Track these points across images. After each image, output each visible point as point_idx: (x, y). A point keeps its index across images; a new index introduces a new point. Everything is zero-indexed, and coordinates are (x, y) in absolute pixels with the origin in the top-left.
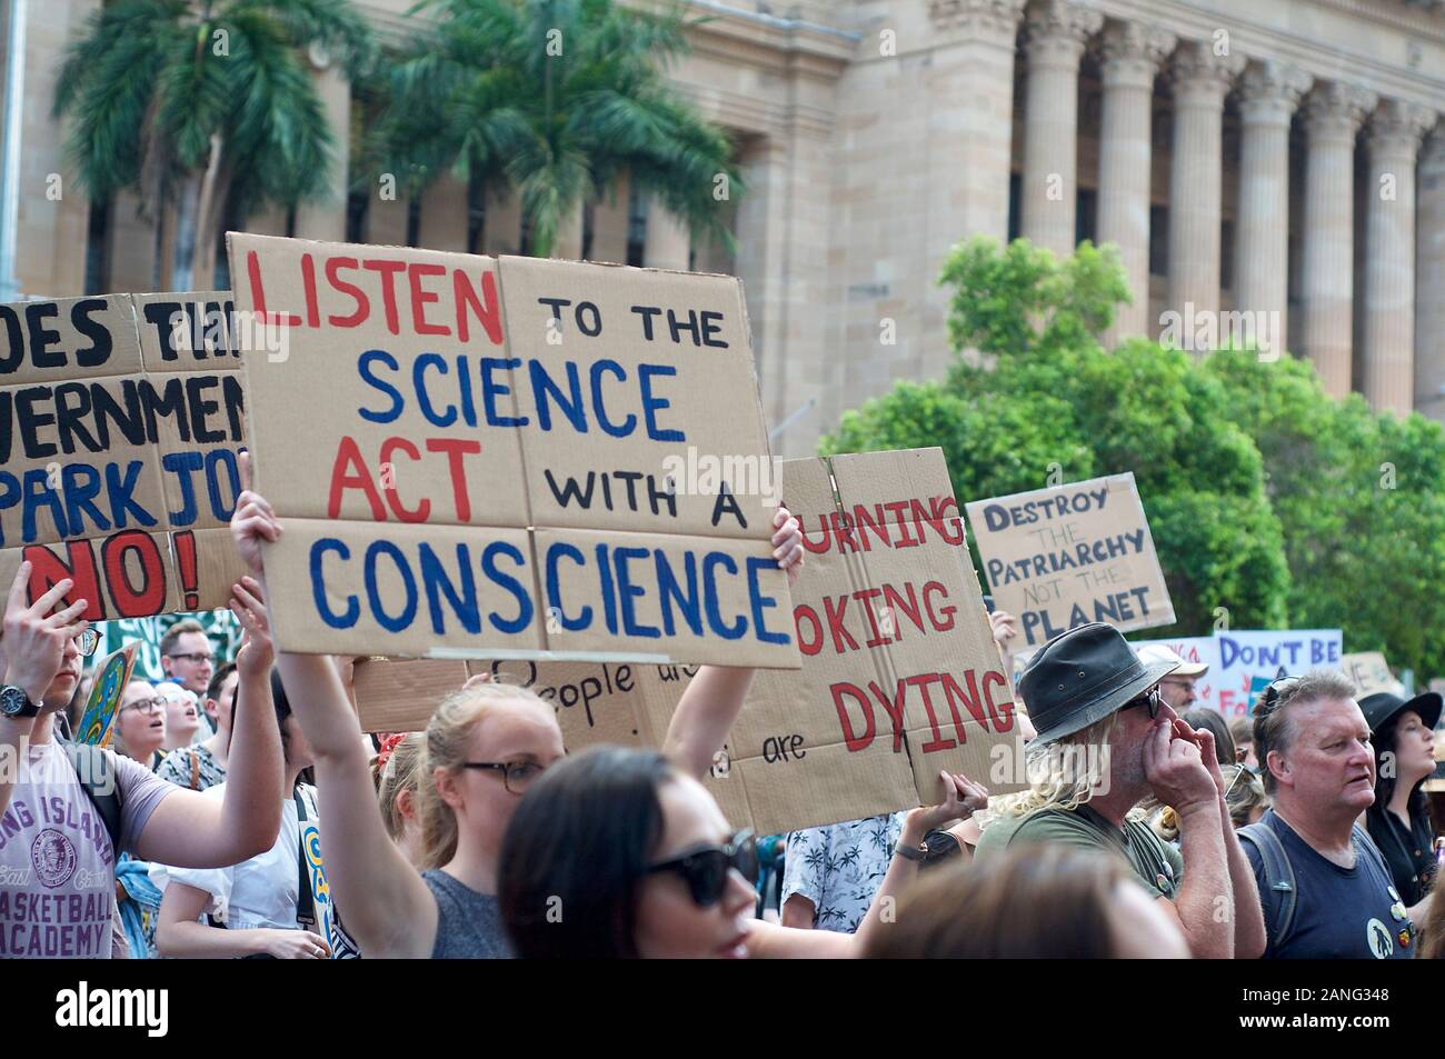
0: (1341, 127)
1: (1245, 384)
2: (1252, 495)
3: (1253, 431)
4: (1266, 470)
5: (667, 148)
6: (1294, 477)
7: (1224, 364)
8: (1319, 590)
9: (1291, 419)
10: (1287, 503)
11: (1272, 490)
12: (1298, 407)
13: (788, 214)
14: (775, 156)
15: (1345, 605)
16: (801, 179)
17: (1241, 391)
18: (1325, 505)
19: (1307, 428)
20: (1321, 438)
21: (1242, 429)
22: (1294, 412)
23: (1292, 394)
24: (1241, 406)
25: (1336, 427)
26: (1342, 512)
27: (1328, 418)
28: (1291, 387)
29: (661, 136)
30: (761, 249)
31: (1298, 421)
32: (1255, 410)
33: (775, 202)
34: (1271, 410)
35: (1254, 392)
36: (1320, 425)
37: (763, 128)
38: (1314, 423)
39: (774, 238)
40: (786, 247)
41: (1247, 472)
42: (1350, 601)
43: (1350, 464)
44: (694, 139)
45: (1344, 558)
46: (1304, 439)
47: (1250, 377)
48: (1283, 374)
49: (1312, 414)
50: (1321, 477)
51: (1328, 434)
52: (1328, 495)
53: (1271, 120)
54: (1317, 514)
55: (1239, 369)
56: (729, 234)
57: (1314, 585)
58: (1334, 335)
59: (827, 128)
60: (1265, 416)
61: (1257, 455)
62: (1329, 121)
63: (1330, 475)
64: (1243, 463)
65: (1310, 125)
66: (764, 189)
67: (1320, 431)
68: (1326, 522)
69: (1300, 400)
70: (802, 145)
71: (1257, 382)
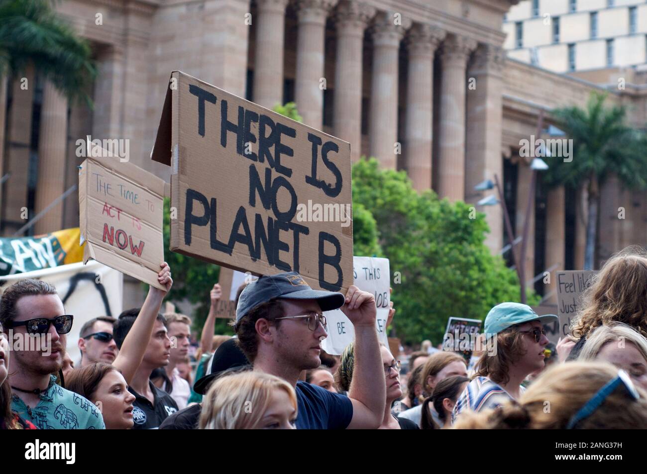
0: (426, 48)
1: (370, 184)
2: (371, 244)
3: (372, 209)
4: (379, 230)
5: (55, 50)
6: (395, 235)
7: (358, 173)
8: (408, 297)
9: (394, 203)
10: (391, 249)
11: (384, 241)
12: (398, 197)
13: (123, 88)
14: (117, 57)
15: (423, 305)
16: (131, 70)
17: (367, 188)
18: (412, 251)
19: (402, 208)
20: (410, 214)
21: (366, 208)
22: (395, 200)
23: (395, 190)
24: (367, 196)
25: (418, 208)
26: (422, 254)
27: (414, 203)
28: (394, 186)
29: (52, 42)
30: (108, 109)
31: (397, 205)
32: (374, 198)
33: (117, 82)
34: (383, 198)
35: (374, 189)
36: (410, 207)
37: (110, 41)
38: (407, 205)
39: (116, 102)
40: (122, 107)
41: (368, 231)
42: (426, 303)
43: (426, 228)
44: (70, 45)
45: (424, 280)
46: (401, 215)
47: (372, 180)
48: (390, 179)
49: (405, 201)
50: (410, 236)
51: (414, 212)
52: (414, 246)
53: (390, 43)
54: (408, 256)
55: (367, 176)
56: (90, 100)
57: (407, 294)
58: (423, 161)
59: (146, 42)
60: (380, 201)
61: (373, 222)
62: (420, 45)
63: (415, 234)
64: (365, 226)
65: (410, 47)
66: (110, 75)
67: (410, 210)
68: (412, 260)
69: (399, 193)
70: (132, 51)
71: (376, 183)
